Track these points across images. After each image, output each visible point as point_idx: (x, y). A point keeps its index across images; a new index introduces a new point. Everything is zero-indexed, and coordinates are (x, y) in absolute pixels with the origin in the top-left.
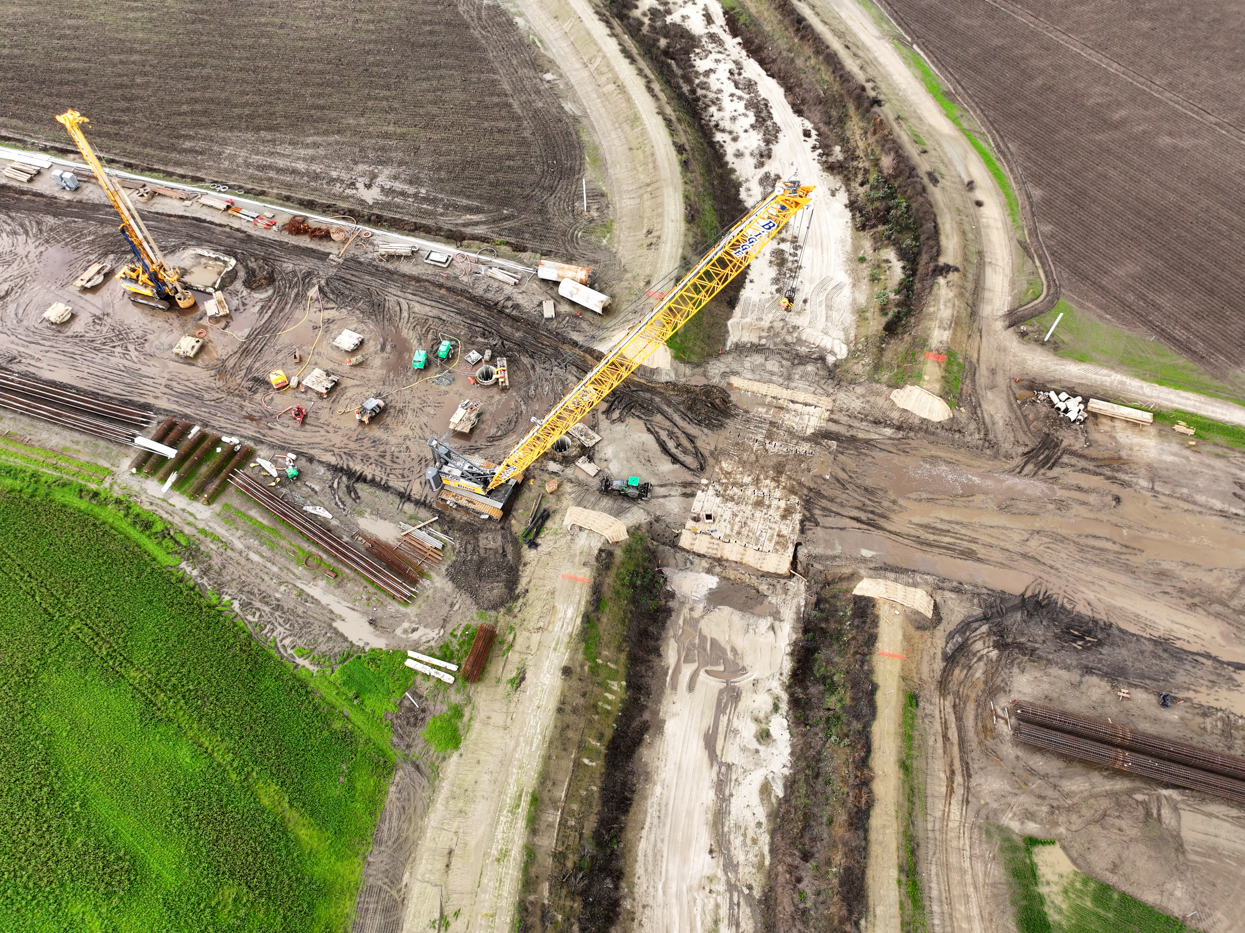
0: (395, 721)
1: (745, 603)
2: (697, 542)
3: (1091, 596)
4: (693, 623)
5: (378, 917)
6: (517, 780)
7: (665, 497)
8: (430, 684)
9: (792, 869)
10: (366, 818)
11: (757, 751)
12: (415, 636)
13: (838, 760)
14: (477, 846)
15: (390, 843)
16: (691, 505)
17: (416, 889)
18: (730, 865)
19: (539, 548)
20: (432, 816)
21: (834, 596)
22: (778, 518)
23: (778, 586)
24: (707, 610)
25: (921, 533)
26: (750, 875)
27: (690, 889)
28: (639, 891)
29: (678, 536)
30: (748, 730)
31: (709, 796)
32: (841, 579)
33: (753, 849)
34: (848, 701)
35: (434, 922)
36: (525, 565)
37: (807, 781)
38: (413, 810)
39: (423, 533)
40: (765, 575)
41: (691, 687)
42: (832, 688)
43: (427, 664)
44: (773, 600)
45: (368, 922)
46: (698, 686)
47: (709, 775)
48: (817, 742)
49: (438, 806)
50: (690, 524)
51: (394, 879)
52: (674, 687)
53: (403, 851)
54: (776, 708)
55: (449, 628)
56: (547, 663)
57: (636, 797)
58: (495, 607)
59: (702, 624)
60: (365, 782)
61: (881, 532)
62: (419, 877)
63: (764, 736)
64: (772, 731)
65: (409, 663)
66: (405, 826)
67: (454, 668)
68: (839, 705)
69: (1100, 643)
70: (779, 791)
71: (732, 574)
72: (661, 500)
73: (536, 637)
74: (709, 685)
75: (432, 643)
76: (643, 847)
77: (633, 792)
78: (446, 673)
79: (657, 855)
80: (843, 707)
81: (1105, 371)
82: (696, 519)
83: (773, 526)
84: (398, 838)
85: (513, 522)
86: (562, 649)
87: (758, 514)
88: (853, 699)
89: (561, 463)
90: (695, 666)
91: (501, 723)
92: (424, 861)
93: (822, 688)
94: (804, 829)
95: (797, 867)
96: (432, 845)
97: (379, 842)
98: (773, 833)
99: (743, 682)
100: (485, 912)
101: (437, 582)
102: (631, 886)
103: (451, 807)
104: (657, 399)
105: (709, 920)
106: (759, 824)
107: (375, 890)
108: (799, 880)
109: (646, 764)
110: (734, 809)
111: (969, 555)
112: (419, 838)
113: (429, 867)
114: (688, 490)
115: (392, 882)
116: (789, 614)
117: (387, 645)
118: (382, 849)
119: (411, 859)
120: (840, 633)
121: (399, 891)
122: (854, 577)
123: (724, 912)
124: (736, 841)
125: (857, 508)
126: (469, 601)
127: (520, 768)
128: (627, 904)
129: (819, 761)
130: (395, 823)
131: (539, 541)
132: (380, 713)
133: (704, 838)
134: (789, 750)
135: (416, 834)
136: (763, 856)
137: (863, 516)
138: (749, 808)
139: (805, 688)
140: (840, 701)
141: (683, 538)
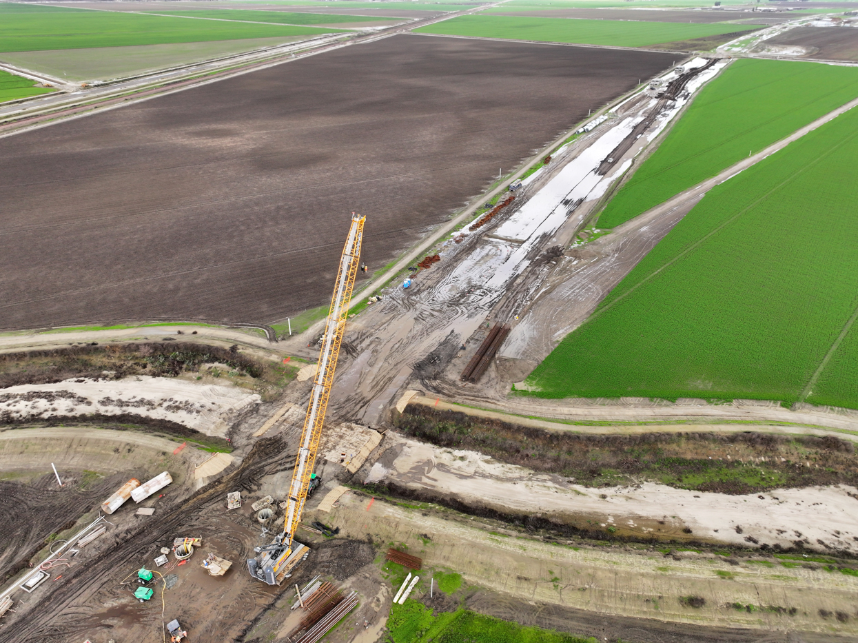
0: (438, 610)
1: (393, 454)
2: (355, 464)
3: (417, 355)
4: (399, 475)
5: (553, 618)
6: (484, 539)
7: (322, 472)
8: (417, 591)
9: (522, 458)
10: (498, 625)
11: (470, 462)
12: (382, 599)
13: (478, 432)
14: (516, 561)
15: (513, 612)
16: (332, 462)
17: (537, 598)
18: (521, 479)
19: (340, 528)
20: (498, 589)
21: (400, 422)
22: (352, 432)
23: (388, 441)
24: (394, 469)
25: (375, 390)
26: (525, 473)
27: (531, 493)
28: (533, 510)
29: (348, 471)
30: (459, 463)
31: (489, 481)
32: (392, 417)
33: (514, 470)
34: (453, 423)
35: (555, 586)
36: (349, 536)
37: (485, 447)
38: (494, 600)
39: (305, 594)
40: (380, 445)
41: (436, 480)
42: (445, 428)
43: (403, 592)
44: (394, 445)
45: (556, 623)
46: (434, 478)
47: (480, 480)
48: (469, 439)
49: (492, 586)
50: (344, 464)
51: (532, 610)
52: (434, 486)
53: (518, 605)
54: (450, 452)
55: (380, 579)
56: (419, 522)
57: (489, 507)
58: (374, 553)
59: (402, 471)
60: (477, 627)
61: (372, 401)
62: (532, 596)
63: (462, 458)
64: (461, 456)
65: (401, 602)
66: (503, 604)
67: (410, 576)
68: (454, 427)
69: (438, 357)
70: (489, 457)
71: (377, 456)
72: (324, 474)
73: (401, 528)
74: (434, 473)
75: (390, 589)
76: (513, 507)
77: (486, 508)
78: (411, 581)
79: (516, 502)
80: (456, 426)
81: (316, 325)
82: (342, 461)
83: (356, 434)
84: (510, 608)
85: (315, 542)
86: (412, 515)
87: (347, 438)
88: (453, 420)
89: (279, 517)
90: (424, 478)
91: (449, 548)
92: (523, 594)
93: (444, 433)
94: (506, 451)
95: (522, 456)
96: (514, 589)
97: (512, 619)
98: (507, 463)
99: (435, 461)
100: (550, 557)
101: (347, 586)
102: (530, 513)
103: (494, 579)
104: (253, 468)
105: (544, 488)
106: (502, 466)
107: (538, 620)
108: (527, 455)
109: (473, 502)
110: (496, 474)
111: (390, 379)
112: (510, 596)
113: (526, 590)
114: (322, 462)
115: (534, 611)
116: (404, 440)
117: (385, 616)
118: (516, 616)
119: (522, 601)
120: (420, 421)
121: (539, 607)
122: (394, 411)
123: (540, 484)
124: (510, 475)
125: (356, 406)
126: (366, 568)
127: (477, 538)
128: (539, 515)
129: (477, 440)
130: (502, 610)
131: (335, 528)
132: (432, 619)
133: (509, 485)
134: (470, 451)
135: (508, 598)
136: (516, 468)
137: (361, 404)
138: (497, 468)
139: (442, 440)
140: (452, 426)
141: (351, 470)
